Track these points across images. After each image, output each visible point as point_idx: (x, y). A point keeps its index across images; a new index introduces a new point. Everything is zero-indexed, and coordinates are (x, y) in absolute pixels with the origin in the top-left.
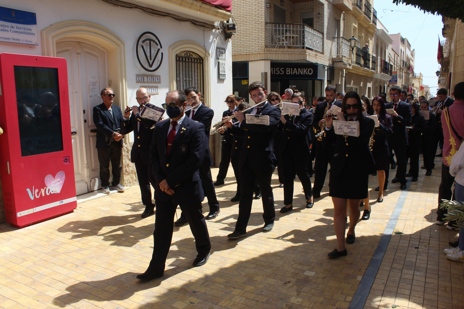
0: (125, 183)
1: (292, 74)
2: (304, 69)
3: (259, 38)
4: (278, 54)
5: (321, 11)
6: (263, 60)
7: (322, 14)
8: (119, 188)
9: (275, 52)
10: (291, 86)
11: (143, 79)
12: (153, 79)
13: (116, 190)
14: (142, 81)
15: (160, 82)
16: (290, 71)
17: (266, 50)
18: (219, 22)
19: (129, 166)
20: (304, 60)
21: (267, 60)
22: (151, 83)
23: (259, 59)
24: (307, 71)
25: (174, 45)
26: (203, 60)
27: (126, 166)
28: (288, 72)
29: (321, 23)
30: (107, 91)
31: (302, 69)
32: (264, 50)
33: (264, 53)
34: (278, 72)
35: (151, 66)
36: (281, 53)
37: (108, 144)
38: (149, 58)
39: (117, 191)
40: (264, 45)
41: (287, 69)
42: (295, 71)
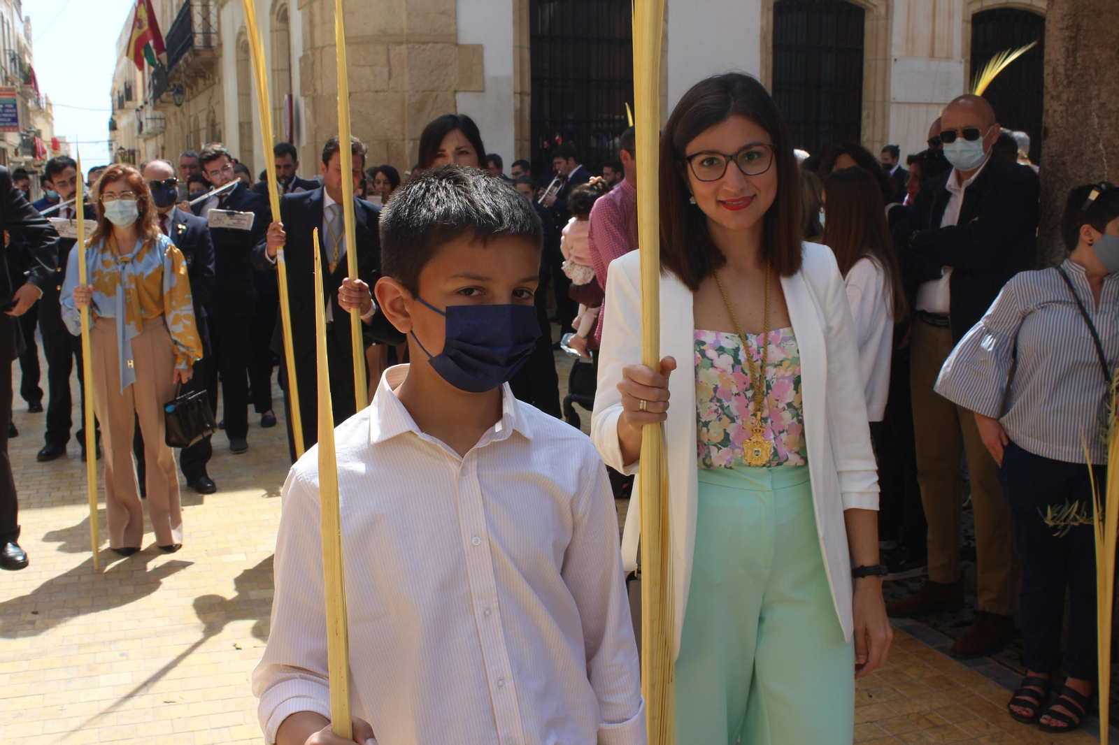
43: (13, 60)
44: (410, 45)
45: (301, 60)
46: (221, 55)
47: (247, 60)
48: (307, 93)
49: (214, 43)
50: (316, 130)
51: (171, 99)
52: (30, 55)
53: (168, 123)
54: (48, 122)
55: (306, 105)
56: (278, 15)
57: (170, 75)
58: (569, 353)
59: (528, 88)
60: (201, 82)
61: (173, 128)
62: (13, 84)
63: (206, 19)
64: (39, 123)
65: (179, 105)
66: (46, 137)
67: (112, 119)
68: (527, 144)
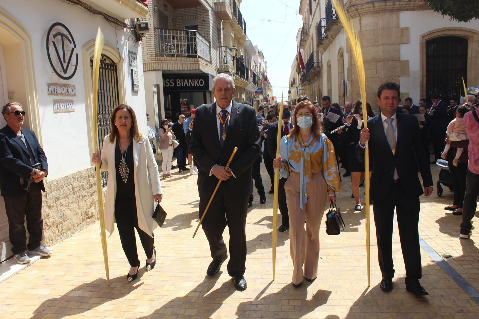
0: (47, 242)
1: (182, 86)
2: (195, 80)
3: (148, 46)
4: (170, 64)
5: (206, 18)
6: (153, 70)
7: (208, 21)
8: (42, 252)
9: (167, 62)
10: (182, 99)
11: (56, 90)
12: (68, 91)
13: (39, 255)
14: (55, 92)
15: (75, 95)
16: (181, 82)
17: (156, 59)
18: (129, 19)
19: (49, 216)
20: (198, 70)
21: (159, 70)
22: (66, 95)
23: (149, 70)
24: (198, 82)
25: (87, 44)
26: (116, 66)
27: (46, 218)
28: (179, 84)
29: (207, 31)
30: (11, 108)
31: (193, 80)
32: (154, 60)
33: (155, 63)
34: (168, 84)
35: (65, 71)
36: (173, 62)
37: (25, 189)
38: (62, 60)
39: (39, 257)
40: (154, 53)
41: (177, 80)
42: (186, 83)
43: (262, 74)
44: (384, 62)
45: (347, 69)
46: (322, 69)
47: (331, 70)
48: (349, 79)
49: (320, 65)
50: (352, 91)
51: (307, 83)
52: (266, 73)
53: (306, 91)
54: (271, 92)
55: (349, 83)
56: (340, 55)
57: (306, 76)
58: (439, 166)
59: (425, 74)
60: (316, 77)
61: (307, 92)
62: (261, 81)
63: (318, 58)
64: (268, 92)
65: (309, 85)
66: (270, 96)
67: (289, 90)
68: (425, 93)
